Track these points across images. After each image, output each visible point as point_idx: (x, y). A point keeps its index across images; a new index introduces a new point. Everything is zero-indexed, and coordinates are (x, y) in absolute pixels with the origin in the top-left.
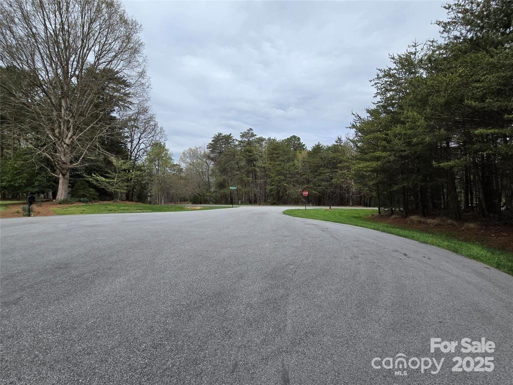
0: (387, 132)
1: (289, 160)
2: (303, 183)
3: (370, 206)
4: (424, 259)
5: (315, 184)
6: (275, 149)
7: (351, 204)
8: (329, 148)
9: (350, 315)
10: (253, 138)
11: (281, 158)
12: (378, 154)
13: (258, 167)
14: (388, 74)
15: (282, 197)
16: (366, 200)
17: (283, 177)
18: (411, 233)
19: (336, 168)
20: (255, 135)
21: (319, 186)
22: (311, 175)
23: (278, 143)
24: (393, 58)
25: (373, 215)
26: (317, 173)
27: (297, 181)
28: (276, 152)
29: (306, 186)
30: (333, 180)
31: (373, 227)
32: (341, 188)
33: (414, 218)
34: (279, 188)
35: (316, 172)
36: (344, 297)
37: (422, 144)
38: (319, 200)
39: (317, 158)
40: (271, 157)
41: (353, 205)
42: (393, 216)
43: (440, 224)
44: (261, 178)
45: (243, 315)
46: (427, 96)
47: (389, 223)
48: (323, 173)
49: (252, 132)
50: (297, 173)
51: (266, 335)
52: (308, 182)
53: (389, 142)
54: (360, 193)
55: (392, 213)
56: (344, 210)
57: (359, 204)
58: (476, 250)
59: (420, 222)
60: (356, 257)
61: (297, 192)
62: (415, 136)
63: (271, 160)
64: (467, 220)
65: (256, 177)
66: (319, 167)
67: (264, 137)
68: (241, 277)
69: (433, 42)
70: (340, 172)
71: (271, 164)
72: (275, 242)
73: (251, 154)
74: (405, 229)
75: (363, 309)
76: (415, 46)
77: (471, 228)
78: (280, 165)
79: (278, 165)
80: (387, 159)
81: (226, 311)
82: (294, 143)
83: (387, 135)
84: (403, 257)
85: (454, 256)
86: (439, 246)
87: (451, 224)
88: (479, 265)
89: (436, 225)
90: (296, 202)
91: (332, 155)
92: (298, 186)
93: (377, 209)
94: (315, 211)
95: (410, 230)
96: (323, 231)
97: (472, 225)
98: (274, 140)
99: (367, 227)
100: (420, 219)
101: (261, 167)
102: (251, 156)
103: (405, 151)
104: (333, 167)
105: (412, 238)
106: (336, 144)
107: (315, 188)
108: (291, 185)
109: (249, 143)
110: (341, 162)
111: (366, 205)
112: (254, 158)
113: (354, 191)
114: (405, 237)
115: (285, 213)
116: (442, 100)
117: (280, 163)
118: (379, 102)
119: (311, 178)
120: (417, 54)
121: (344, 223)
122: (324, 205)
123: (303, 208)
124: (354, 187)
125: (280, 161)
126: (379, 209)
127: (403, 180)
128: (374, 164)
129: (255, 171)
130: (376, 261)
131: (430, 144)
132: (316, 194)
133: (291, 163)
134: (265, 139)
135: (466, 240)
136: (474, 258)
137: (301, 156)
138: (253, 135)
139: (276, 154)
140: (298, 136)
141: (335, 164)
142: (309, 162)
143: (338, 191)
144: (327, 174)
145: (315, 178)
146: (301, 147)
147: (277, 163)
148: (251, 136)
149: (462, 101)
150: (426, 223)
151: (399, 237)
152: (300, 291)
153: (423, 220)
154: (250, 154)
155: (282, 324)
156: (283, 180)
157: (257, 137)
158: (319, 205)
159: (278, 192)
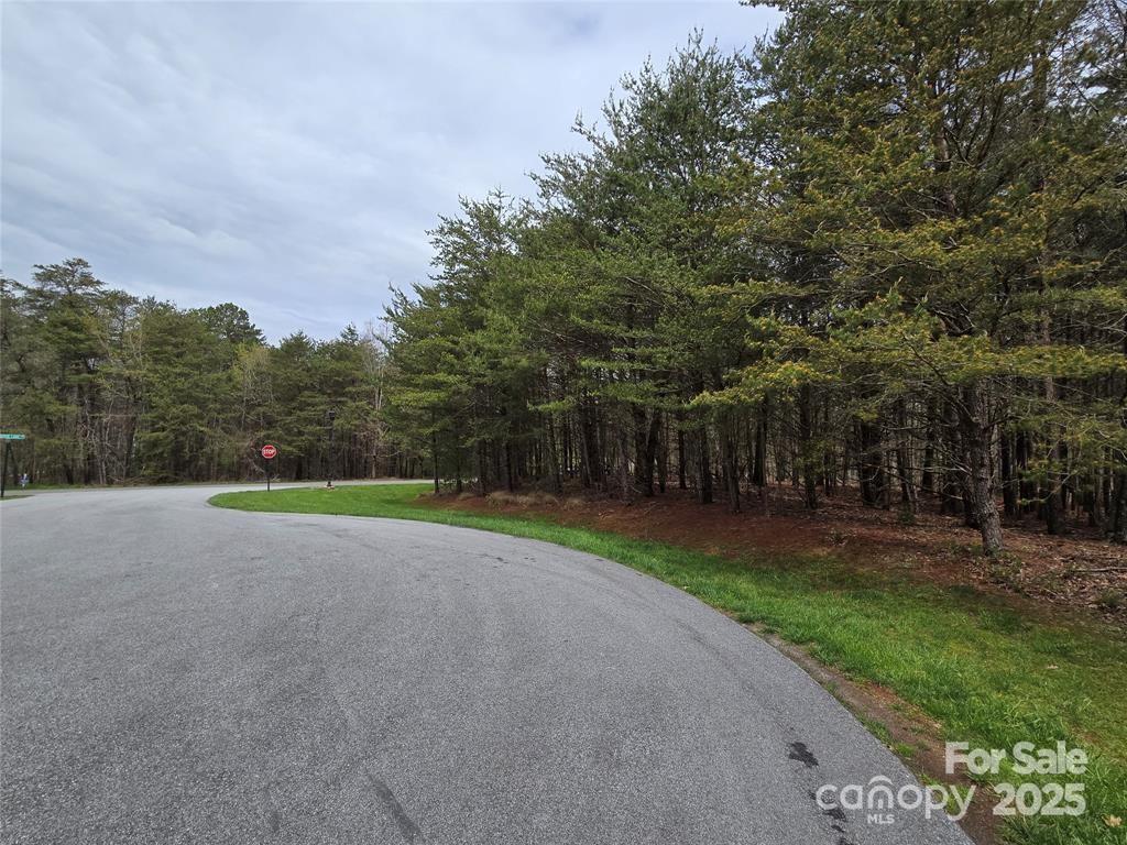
0: (456, 338)
1: (214, 364)
2: (256, 426)
3: (412, 477)
4: (527, 562)
5: (289, 431)
6: (171, 332)
7: (374, 473)
8: (325, 349)
9: (448, 670)
10: (90, 290)
11: (189, 358)
12: (441, 376)
13: (108, 376)
14: (455, 229)
15: (190, 462)
16: (404, 465)
17: (194, 409)
18: (498, 523)
19: (343, 395)
20: (98, 283)
21: (300, 433)
22: (278, 407)
23: (179, 316)
24: (466, 205)
25: (422, 496)
26: (294, 404)
27: (238, 422)
28: (174, 340)
29: (263, 434)
30: (335, 422)
31: (435, 518)
32: (353, 439)
33: (498, 495)
34: (181, 438)
35: (292, 400)
36: (430, 646)
37: (512, 368)
38: (297, 467)
39: (298, 368)
40: (157, 353)
41: (378, 477)
42: (463, 495)
43: (536, 504)
44: (115, 409)
45: (239, 736)
46: (522, 292)
47: (459, 509)
48: (309, 405)
49: (86, 270)
50: (240, 400)
51: (312, 749)
52: (270, 423)
53: (459, 356)
54: (393, 451)
55: (460, 489)
56: (362, 488)
57: (390, 474)
58: (585, 537)
59: (507, 502)
60: (424, 576)
61: (238, 449)
62: (505, 354)
63: (156, 361)
64: (568, 494)
65: (96, 404)
66: (300, 389)
67: (131, 293)
68: (183, 667)
69: (528, 203)
70: (351, 403)
71: (156, 371)
72: (231, 575)
73: (81, 336)
74: (487, 517)
75: (466, 654)
76: (499, 196)
77: (576, 505)
78: (186, 376)
79: (181, 375)
80: (453, 387)
81: (189, 744)
82: (231, 326)
83: (456, 343)
84: (499, 563)
85: (561, 550)
86: (540, 539)
87: (552, 503)
88: (590, 558)
89: (531, 505)
90: (235, 474)
91: (335, 365)
92: (240, 433)
93: (433, 481)
94: (295, 495)
95: (494, 518)
96: (338, 536)
97: (576, 501)
98: (166, 307)
99: (423, 520)
100: (506, 497)
101: (120, 376)
102: (82, 341)
103: (484, 376)
104: (336, 393)
105: (502, 531)
106: (341, 339)
107: (289, 439)
108: (219, 430)
109: (72, 302)
110: (353, 382)
111: (403, 476)
112: (91, 348)
113: (381, 445)
114: (491, 530)
115: (215, 502)
116: (542, 305)
117: (186, 370)
118: (441, 278)
119: (279, 414)
120: (503, 211)
121: (376, 516)
122: (310, 478)
123: (262, 487)
124: (382, 439)
125: (184, 365)
126: (436, 482)
127: (482, 427)
128: (432, 396)
129: (92, 385)
130: (460, 577)
131: (525, 371)
132: (292, 453)
133: (220, 374)
134: (135, 300)
135: (571, 525)
136: (585, 550)
137: (249, 359)
138: (87, 280)
139: (175, 346)
140: (240, 304)
141: (341, 385)
142: (275, 377)
143: (345, 445)
144: (322, 407)
145: (290, 414)
146: (249, 335)
147: (178, 370)
148: (82, 283)
149: (566, 311)
150: (516, 504)
151: (482, 532)
152: (346, 657)
153: (511, 498)
154: (74, 334)
155: (338, 722)
156: (196, 416)
157: (103, 288)
158: (299, 478)
159: (177, 450)
